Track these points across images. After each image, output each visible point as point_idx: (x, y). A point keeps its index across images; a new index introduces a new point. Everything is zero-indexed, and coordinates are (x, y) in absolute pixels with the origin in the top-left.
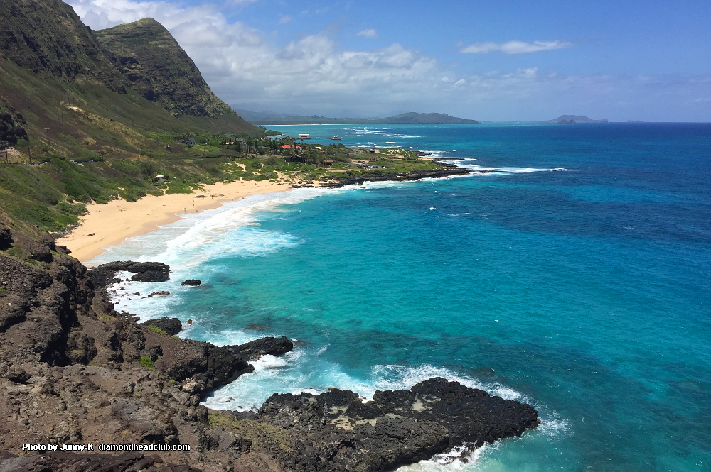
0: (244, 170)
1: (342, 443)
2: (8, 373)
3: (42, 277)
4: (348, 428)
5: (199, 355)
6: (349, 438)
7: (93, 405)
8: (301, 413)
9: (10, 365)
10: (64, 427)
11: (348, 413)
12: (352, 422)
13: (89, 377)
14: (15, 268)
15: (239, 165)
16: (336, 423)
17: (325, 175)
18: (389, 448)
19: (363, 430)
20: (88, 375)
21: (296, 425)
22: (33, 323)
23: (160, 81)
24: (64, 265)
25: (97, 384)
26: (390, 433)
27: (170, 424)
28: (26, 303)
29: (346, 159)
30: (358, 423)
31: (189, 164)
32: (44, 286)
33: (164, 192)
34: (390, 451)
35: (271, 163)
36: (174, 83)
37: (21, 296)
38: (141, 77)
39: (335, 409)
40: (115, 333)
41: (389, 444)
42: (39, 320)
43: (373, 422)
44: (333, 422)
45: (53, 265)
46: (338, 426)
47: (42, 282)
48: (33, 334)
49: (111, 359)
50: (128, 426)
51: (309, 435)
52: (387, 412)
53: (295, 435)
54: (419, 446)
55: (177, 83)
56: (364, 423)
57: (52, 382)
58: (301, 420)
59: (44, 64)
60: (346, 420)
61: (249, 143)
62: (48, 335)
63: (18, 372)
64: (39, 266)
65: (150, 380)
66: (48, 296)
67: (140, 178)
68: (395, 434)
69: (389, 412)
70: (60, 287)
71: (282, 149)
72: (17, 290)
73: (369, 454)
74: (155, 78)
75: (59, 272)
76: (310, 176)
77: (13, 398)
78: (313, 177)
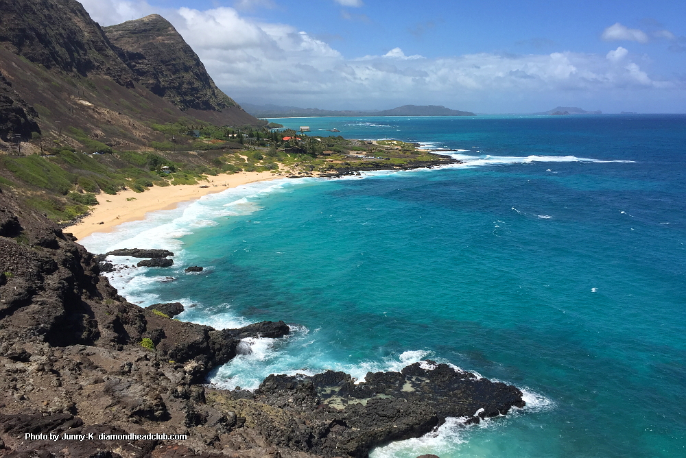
0: (246, 162)
1: (333, 421)
2: (9, 352)
3: (47, 262)
4: (341, 407)
5: (199, 338)
6: (340, 417)
7: (88, 382)
8: (296, 393)
9: (12, 345)
10: (57, 402)
11: (340, 394)
12: (344, 402)
13: (88, 357)
14: (21, 254)
15: (242, 156)
16: (329, 403)
17: (324, 166)
18: (379, 426)
19: (355, 410)
20: (88, 354)
21: (290, 404)
22: (37, 306)
23: (167, 75)
24: (69, 251)
25: (96, 364)
26: (380, 413)
27: (159, 400)
28: (31, 287)
29: (345, 151)
30: (350, 402)
31: (194, 156)
32: (50, 272)
33: (170, 183)
34: (379, 429)
35: (272, 155)
36: (179, 78)
37: (27, 281)
38: (148, 72)
39: (328, 390)
40: (117, 316)
41: (379, 423)
42: (43, 303)
43: (364, 402)
44: (326, 402)
45: (59, 251)
46: (331, 406)
47: (48, 267)
48: (37, 316)
49: (112, 341)
50: (119, 402)
51: (302, 413)
52: (377, 393)
53: (289, 413)
54: (407, 425)
55: (183, 77)
56: (355, 403)
57: (51, 362)
58: (296, 400)
59: (56, 60)
60: (339, 399)
61: (251, 135)
62: (51, 318)
63: (19, 351)
64: (45, 252)
65: (148, 360)
66: (52, 280)
67: (146, 170)
68: (384, 413)
69: (380, 393)
70: (65, 272)
71: (283, 141)
72: (23, 274)
73: (359, 432)
74: (162, 72)
75: (64, 258)
76: (310, 167)
77: (10, 375)
78: (312, 168)
